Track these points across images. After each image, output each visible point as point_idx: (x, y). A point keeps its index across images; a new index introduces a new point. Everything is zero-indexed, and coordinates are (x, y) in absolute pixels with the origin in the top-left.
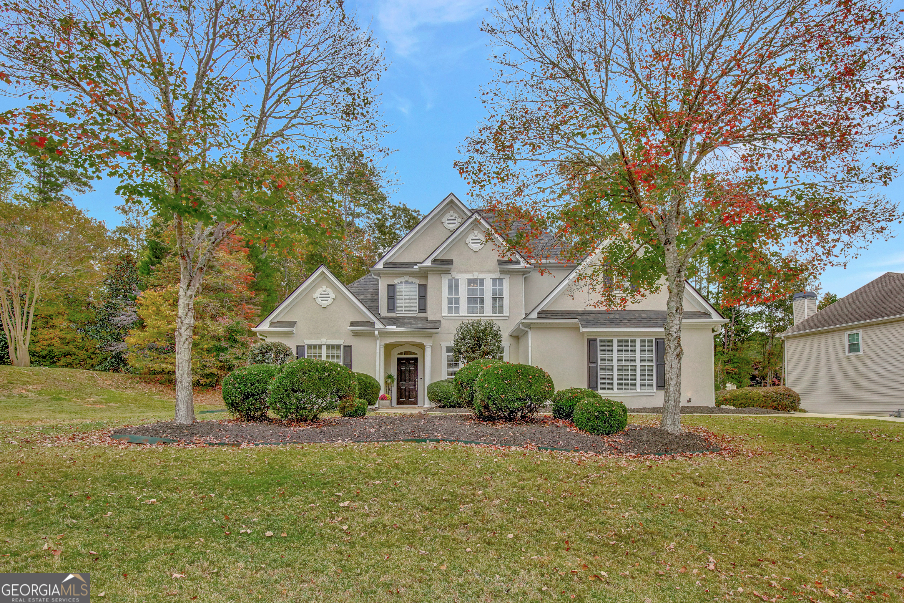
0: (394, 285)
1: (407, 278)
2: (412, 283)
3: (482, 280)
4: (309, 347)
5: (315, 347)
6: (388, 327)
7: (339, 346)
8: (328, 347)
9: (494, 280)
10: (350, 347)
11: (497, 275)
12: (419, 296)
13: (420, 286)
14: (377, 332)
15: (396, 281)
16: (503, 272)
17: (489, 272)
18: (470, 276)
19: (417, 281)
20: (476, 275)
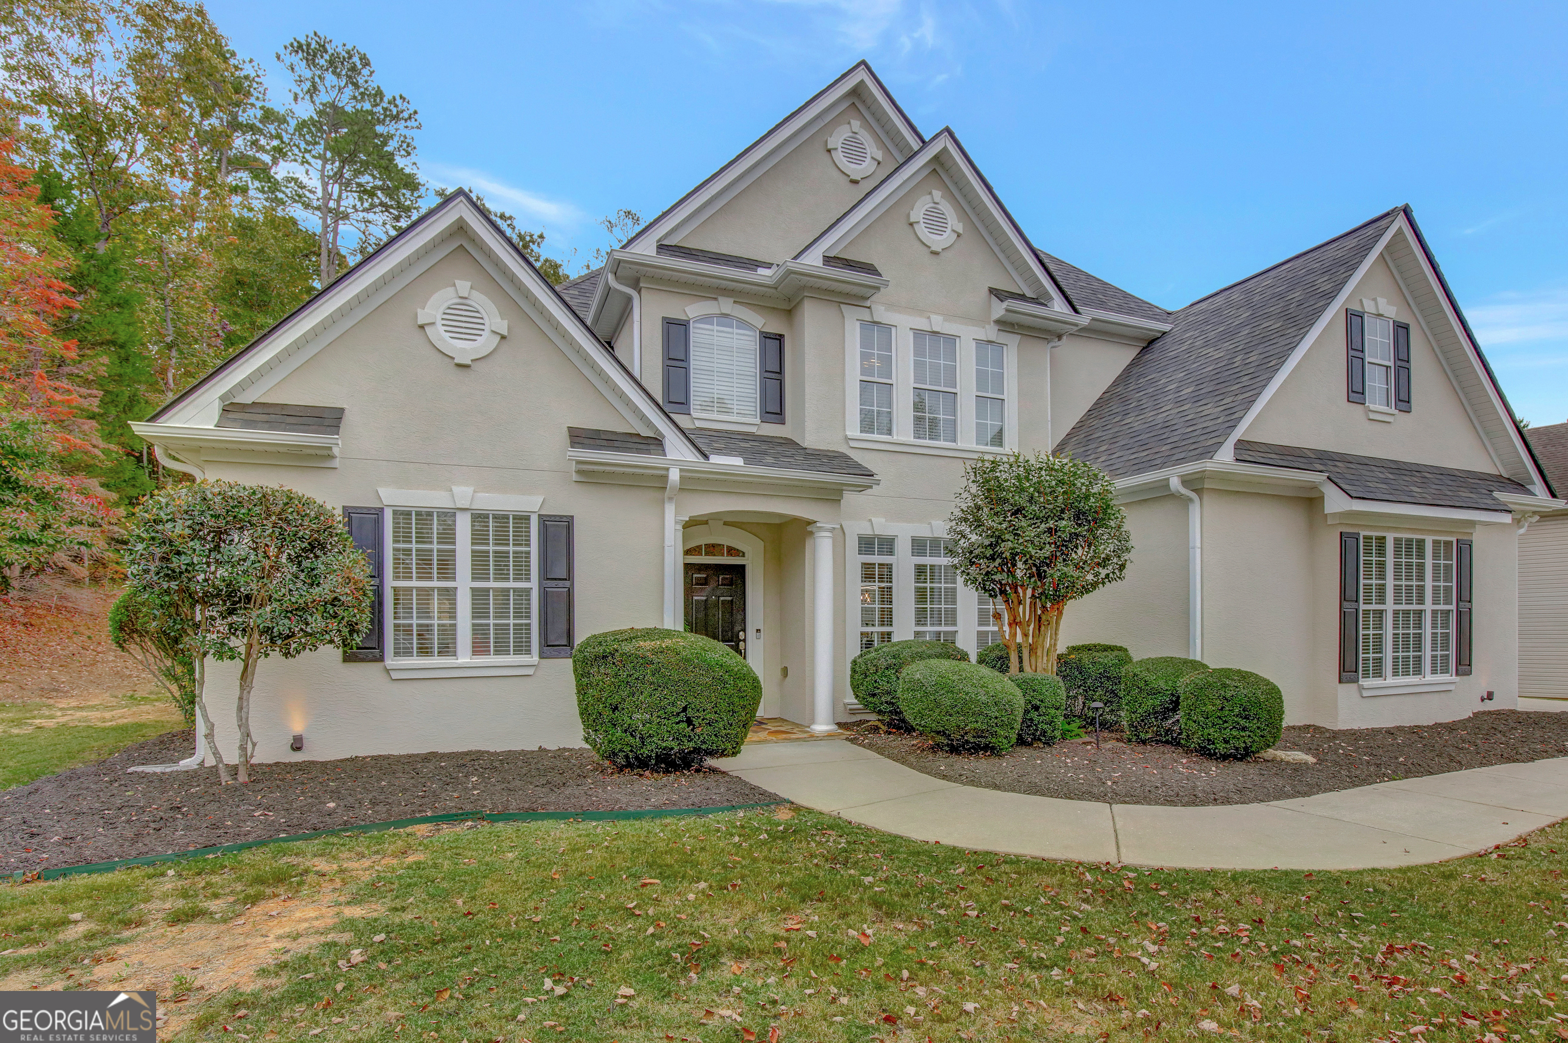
0: (684, 325)
1: (726, 305)
2: (743, 324)
3: (951, 339)
4: (402, 515)
5: (424, 516)
6: (715, 459)
7: (522, 519)
8: (479, 518)
9: (981, 344)
10: (568, 523)
11: (991, 332)
12: (764, 370)
13: (766, 336)
14: (674, 475)
15: (692, 310)
16: (1005, 325)
17: (967, 319)
18: (921, 323)
19: (760, 321)
20: (938, 323)
